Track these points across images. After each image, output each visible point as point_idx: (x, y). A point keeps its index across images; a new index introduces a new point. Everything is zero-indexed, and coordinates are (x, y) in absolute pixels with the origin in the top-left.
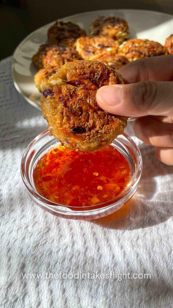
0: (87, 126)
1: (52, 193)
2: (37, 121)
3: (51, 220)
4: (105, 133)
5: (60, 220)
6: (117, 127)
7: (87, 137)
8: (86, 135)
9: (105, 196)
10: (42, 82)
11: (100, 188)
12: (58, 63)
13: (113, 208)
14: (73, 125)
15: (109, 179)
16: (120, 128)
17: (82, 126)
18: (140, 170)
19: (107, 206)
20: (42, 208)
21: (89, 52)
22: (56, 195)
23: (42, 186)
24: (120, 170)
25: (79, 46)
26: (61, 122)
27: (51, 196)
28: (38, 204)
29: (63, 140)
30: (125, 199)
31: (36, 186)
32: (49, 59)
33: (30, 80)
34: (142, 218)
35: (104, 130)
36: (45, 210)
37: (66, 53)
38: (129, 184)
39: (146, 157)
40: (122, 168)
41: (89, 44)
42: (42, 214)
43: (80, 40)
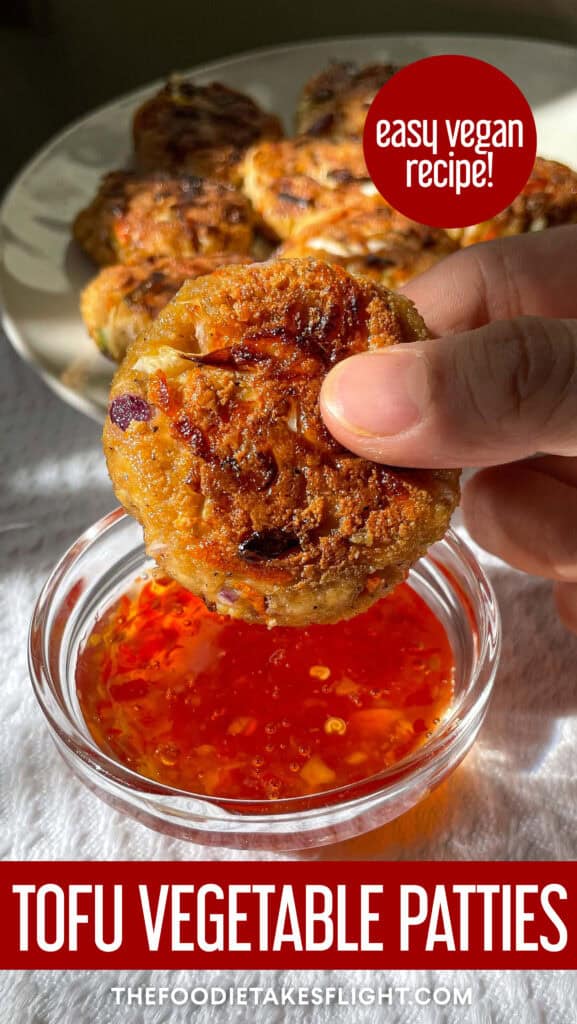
0: (301, 523)
1: (148, 745)
2: (90, 468)
3: (146, 852)
4: (377, 542)
5: (182, 852)
6: (424, 513)
7: (306, 568)
8: (300, 560)
9: (357, 758)
10: (111, 316)
11: (335, 725)
12: (175, 245)
13: (385, 805)
14: (244, 529)
15: (372, 693)
16: (432, 517)
17: (280, 528)
18: (491, 657)
19: (362, 796)
20: (110, 805)
21: (295, 200)
22: (165, 752)
23: (113, 720)
24: (414, 657)
25: (253, 177)
26: (195, 519)
27: (145, 757)
28: (94, 788)
29: (213, 589)
30: (434, 768)
31: (88, 720)
32: (138, 225)
33: (64, 307)
34: (498, 841)
35: (373, 533)
36: (122, 813)
37: (205, 206)
38: (449, 710)
39: (517, 607)
40: (421, 648)
41: (295, 168)
42: (111, 825)
43: (260, 154)
